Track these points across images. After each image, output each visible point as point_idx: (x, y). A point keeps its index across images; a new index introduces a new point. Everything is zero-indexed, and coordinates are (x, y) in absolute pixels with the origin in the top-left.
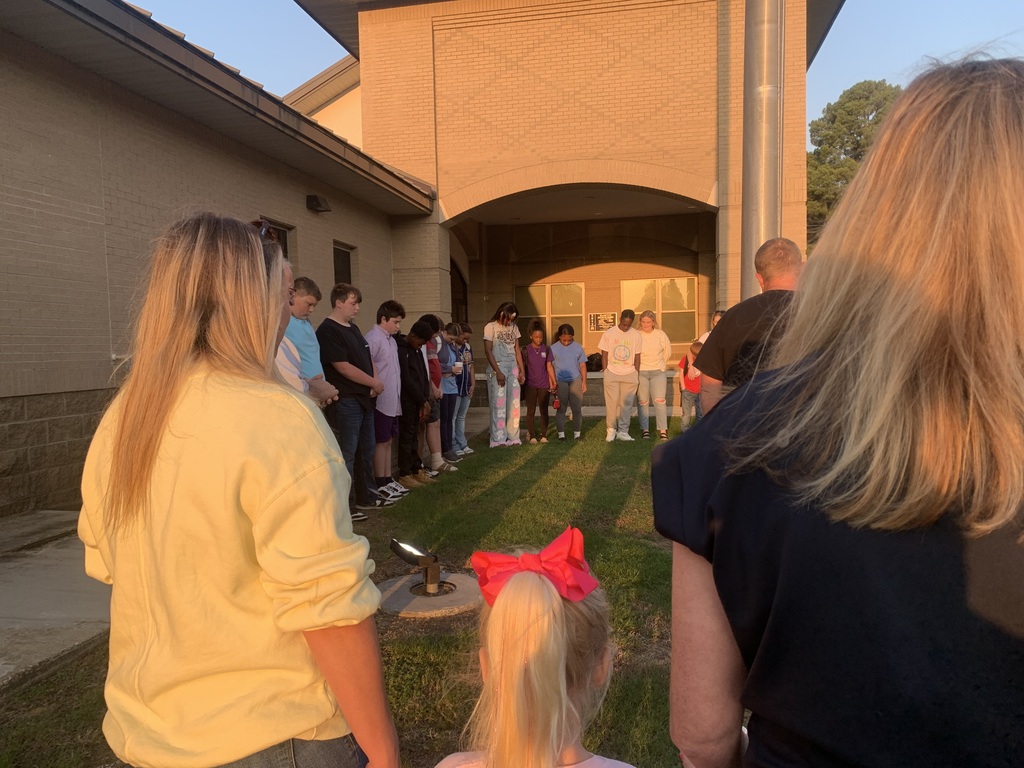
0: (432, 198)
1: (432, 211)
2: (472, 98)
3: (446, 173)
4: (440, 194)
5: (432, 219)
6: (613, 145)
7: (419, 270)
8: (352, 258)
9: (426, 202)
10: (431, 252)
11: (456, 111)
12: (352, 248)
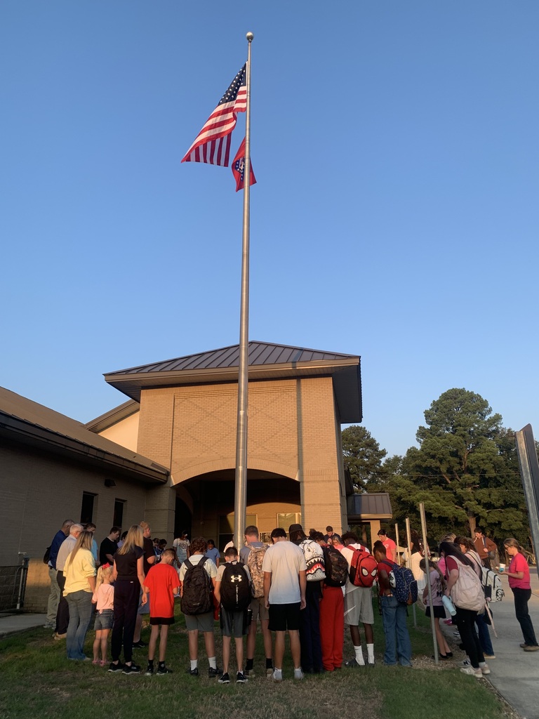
0: (168, 474)
1: (166, 481)
2: (190, 429)
3: (176, 463)
4: (172, 472)
5: (167, 485)
6: (253, 451)
7: (158, 510)
8: (124, 506)
9: (164, 478)
10: (165, 501)
11: (182, 434)
12: (125, 501)
